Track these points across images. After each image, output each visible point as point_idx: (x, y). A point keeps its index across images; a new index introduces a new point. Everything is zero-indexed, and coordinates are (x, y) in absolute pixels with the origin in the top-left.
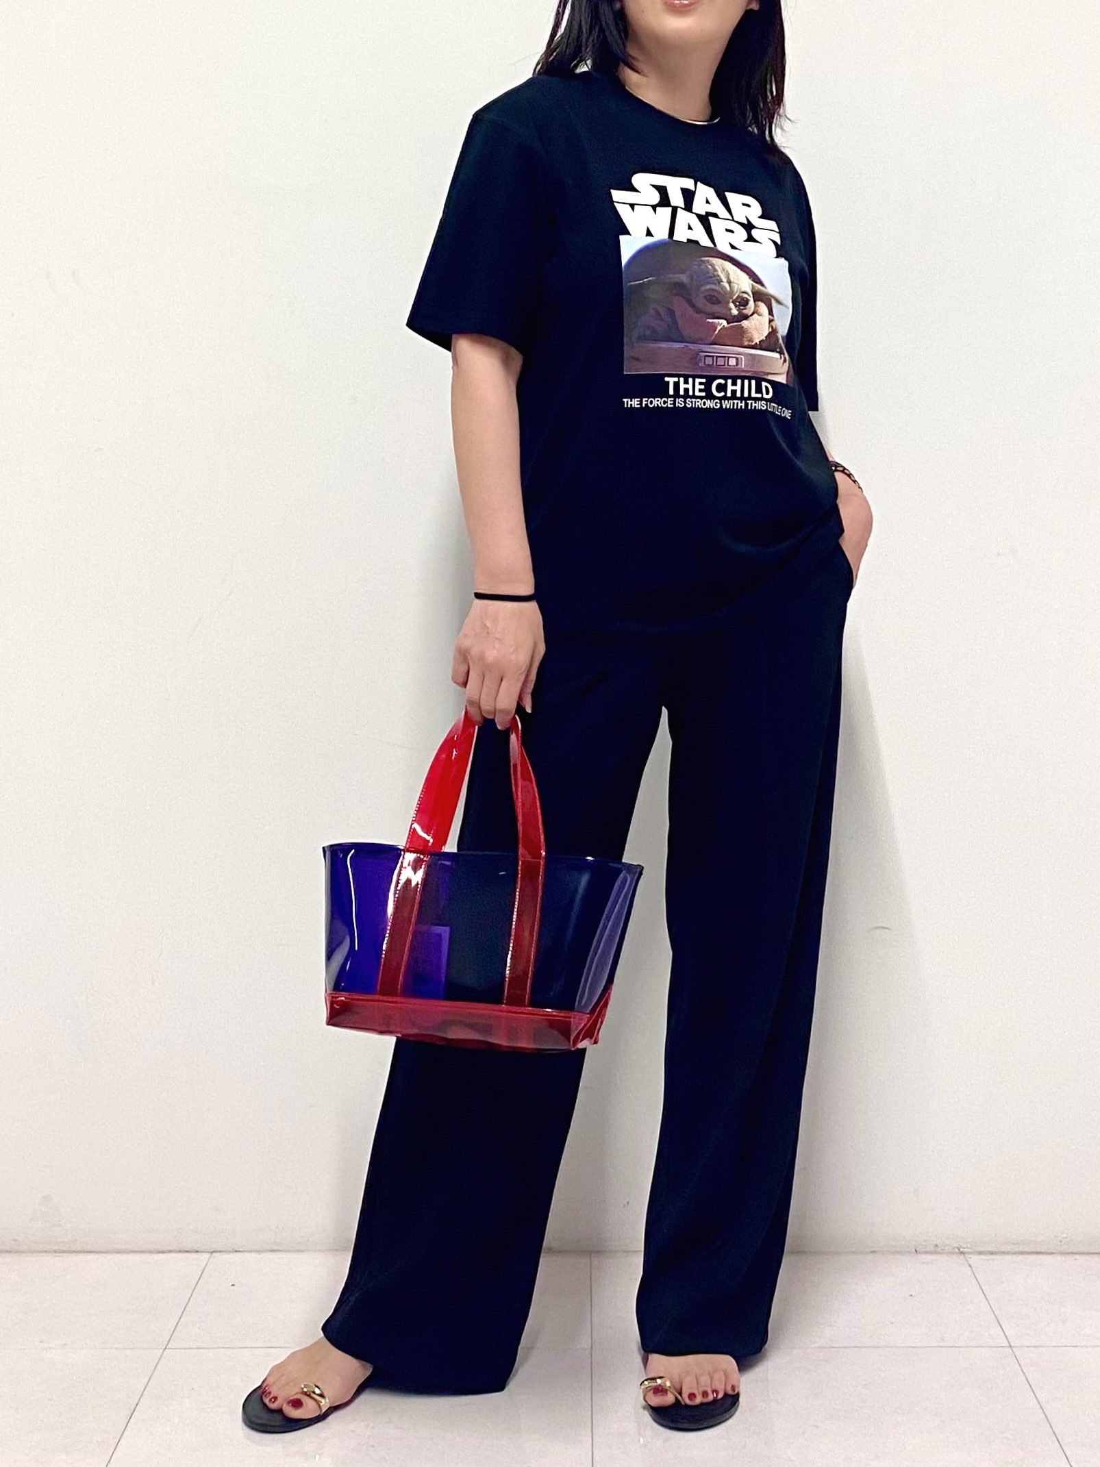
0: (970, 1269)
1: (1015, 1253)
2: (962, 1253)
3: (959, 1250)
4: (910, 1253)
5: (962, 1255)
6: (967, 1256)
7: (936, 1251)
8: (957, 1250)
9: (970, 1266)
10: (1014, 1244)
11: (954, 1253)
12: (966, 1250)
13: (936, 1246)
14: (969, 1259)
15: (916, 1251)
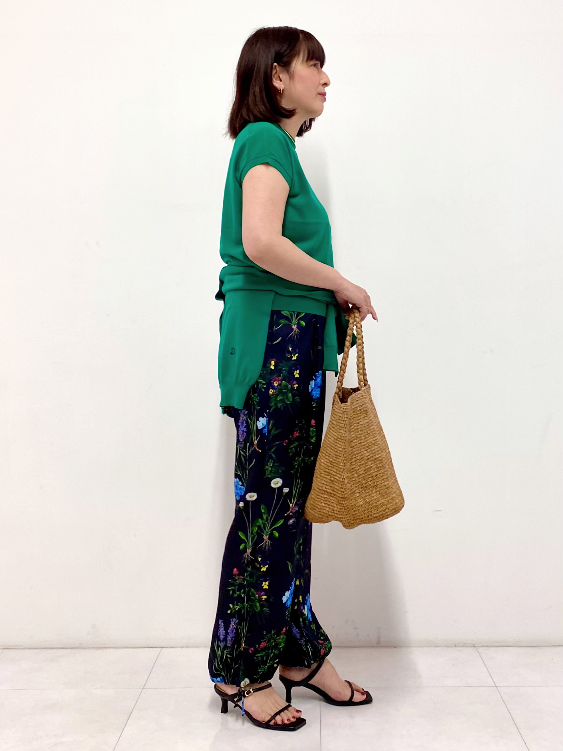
0: (478, 653)
1: (497, 647)
2: (475, 646)
3: (474, 645)
4: (453, 646)
5: (475, 648)
6: (477, 648)
7: (464, 645)
8: (473, 646)
9: (479, 652)
10: (497, 643)
11: (472, 647)
12: (476, 645)
13: (464, 643)
14: (478, 649)
15: (456, 646)
